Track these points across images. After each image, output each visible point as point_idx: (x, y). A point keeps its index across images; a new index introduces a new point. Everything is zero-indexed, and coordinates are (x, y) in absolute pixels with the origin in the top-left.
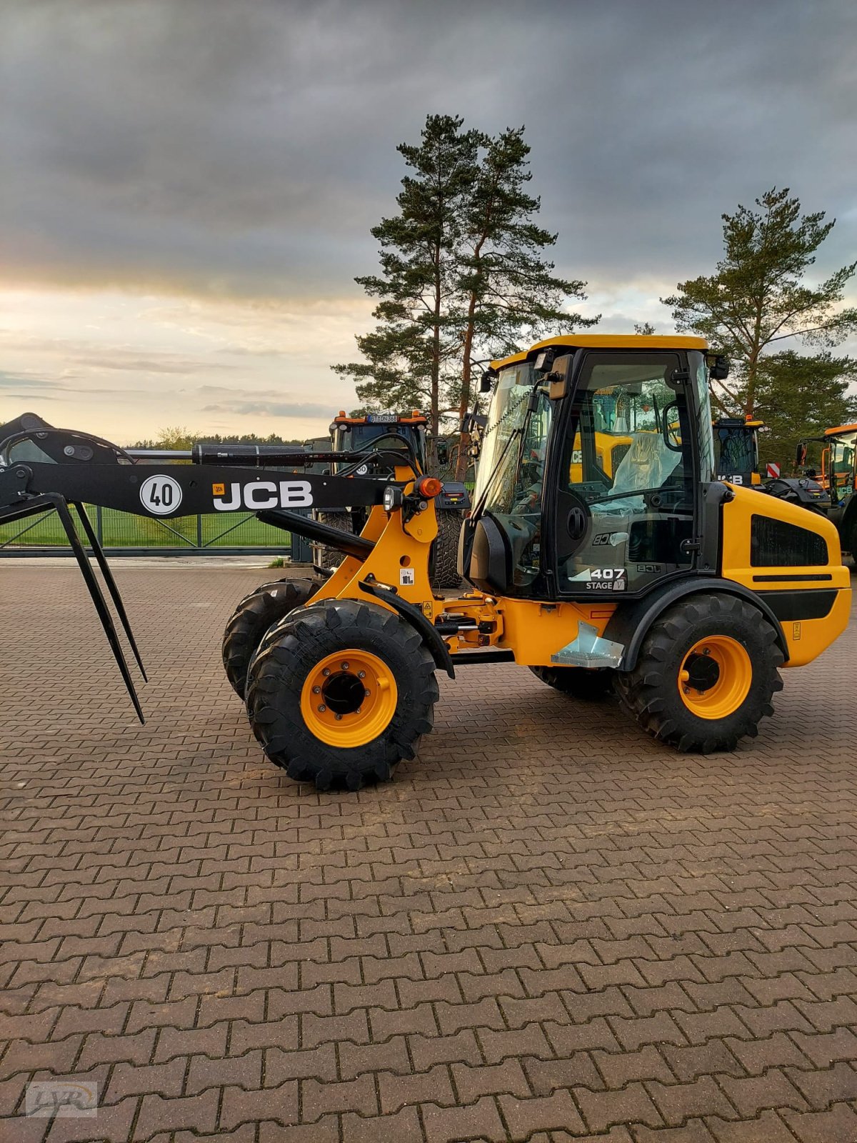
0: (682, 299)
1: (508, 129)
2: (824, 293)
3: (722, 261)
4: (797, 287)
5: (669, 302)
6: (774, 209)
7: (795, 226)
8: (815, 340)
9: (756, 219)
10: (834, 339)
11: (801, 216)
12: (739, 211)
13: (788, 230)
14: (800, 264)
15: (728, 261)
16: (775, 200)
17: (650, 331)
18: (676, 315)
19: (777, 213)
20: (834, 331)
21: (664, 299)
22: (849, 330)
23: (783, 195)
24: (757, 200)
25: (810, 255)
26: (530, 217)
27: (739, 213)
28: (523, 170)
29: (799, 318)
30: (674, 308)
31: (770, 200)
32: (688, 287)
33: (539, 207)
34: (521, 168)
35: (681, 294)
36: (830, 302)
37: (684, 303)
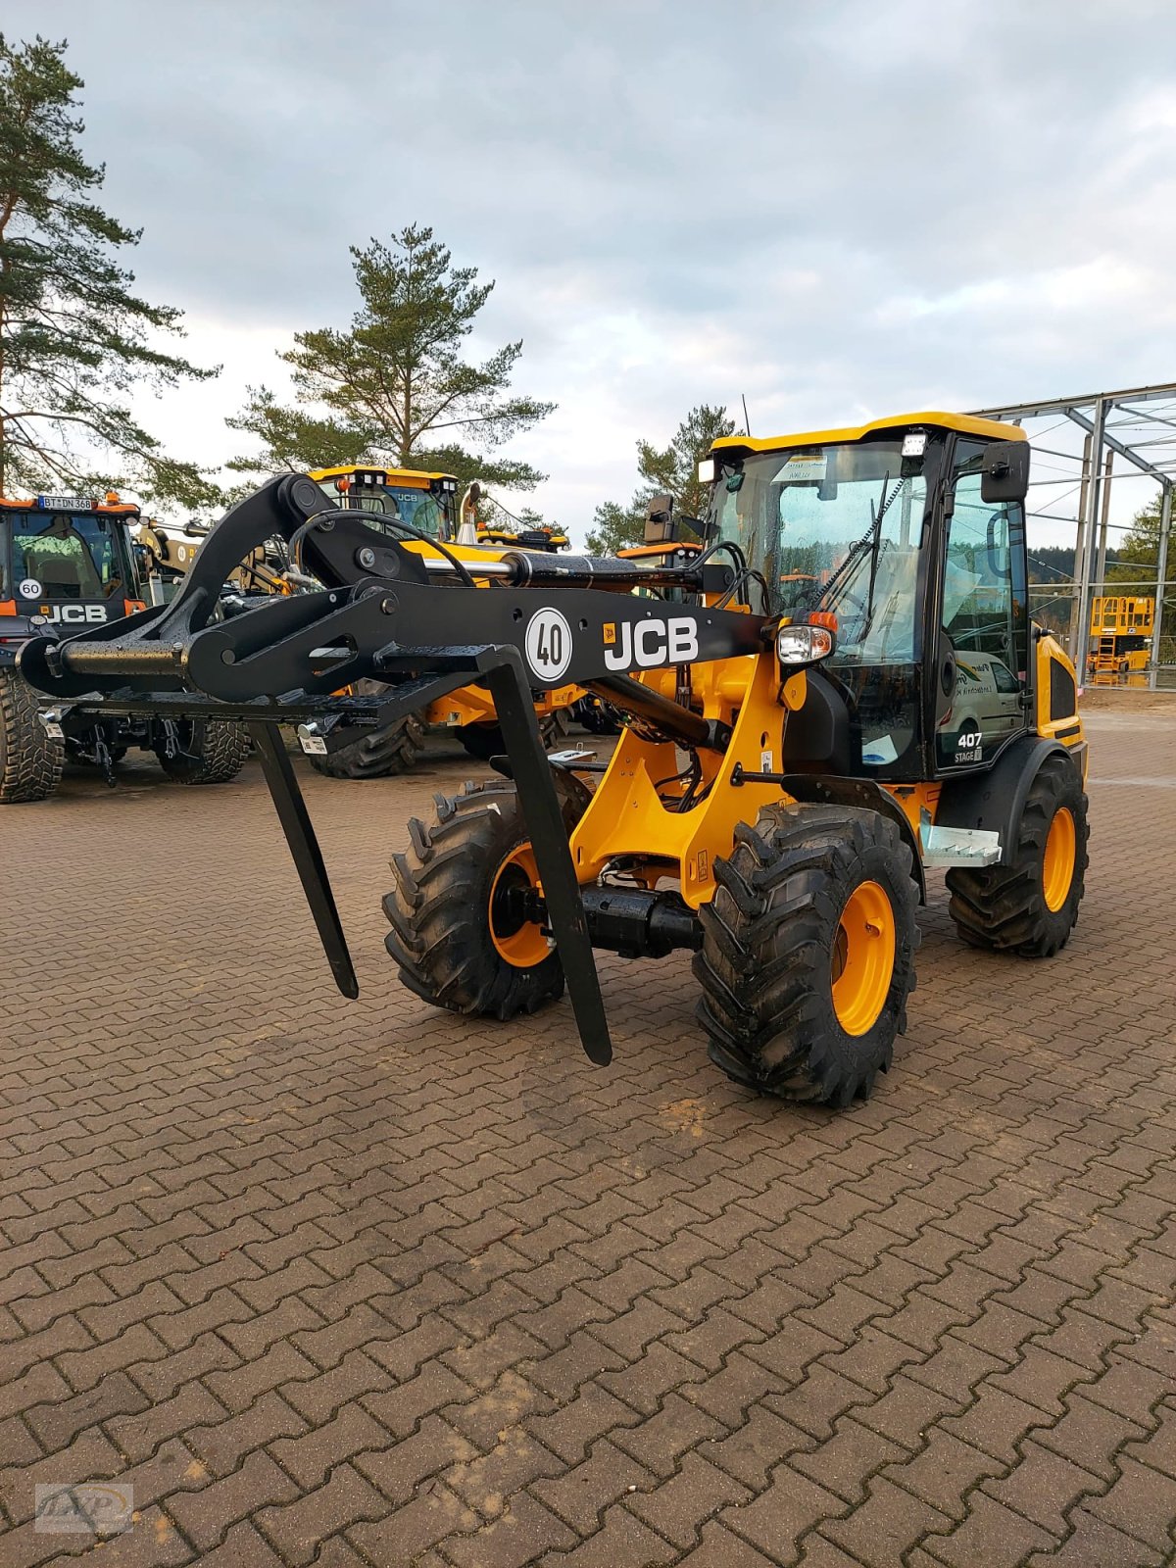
0: (304, 356)
1: (38, 39)
2: (489, 375)
3: (361, 312)
4: (456, 362)
5: (289, 357)
6: (416, 251)
7: (445, 280)
8: (478, 433)
9: (394, 261)
10: (499, 435)
11: (450, 269)
12: (372, 246)
13: (436, 283)
14: (455, 330)
15: (368, 313)
16: (417, 241)
17: (270, 397)
18: (297, 378)
19: (419, 260)
20: (499, 425)
21: (282, 353)
22: (515, 425)
23: (427, 234)
24: (393, 236)
25: (464, 324)
26: (86, 192)
27: (371, 249)
28: (71, 113)
29: (460, 402)
30: (294, 368)
31: (411, 241)
32: (310, 340)
33: (101, 180)
34: (67, 109)
35: (301, 349)
36: (497, 388)
37: (310, 363)
